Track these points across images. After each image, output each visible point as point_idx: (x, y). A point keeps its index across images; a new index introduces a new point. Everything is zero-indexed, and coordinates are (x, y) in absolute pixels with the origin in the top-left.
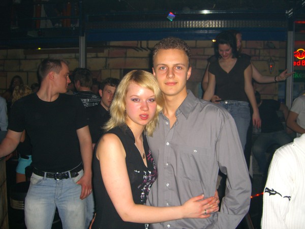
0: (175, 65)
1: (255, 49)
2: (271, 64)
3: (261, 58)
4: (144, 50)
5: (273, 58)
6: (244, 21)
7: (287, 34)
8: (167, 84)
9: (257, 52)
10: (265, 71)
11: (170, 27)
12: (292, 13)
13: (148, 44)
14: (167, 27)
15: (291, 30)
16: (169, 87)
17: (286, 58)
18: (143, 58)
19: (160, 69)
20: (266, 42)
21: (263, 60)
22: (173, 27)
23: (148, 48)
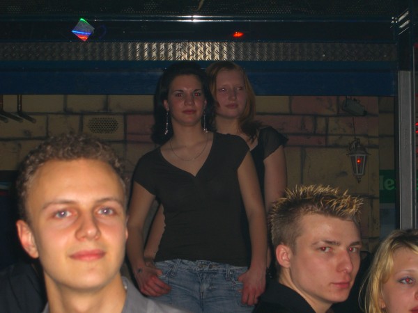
0: (98, 204)
1: (316, 116)
2: (356, 156)
3: (331, 140)
4: (9, 119)
5: (363, 140)
6: (281, 44)
7: (396, 79)
8: (77, 256)
9: (321, 123)
10: (344, 173)
11: (81, 58)
12: (407, 22)
13: (20, 102)
14: (73, 58)
15: (406, 67)
16: (83, 265)
17: (396, 137)
18: (8, 140)
19: (53, 216)
20: (342, 99)
21: (336, 146)
22: (90, 58)
23: (20, 112)
